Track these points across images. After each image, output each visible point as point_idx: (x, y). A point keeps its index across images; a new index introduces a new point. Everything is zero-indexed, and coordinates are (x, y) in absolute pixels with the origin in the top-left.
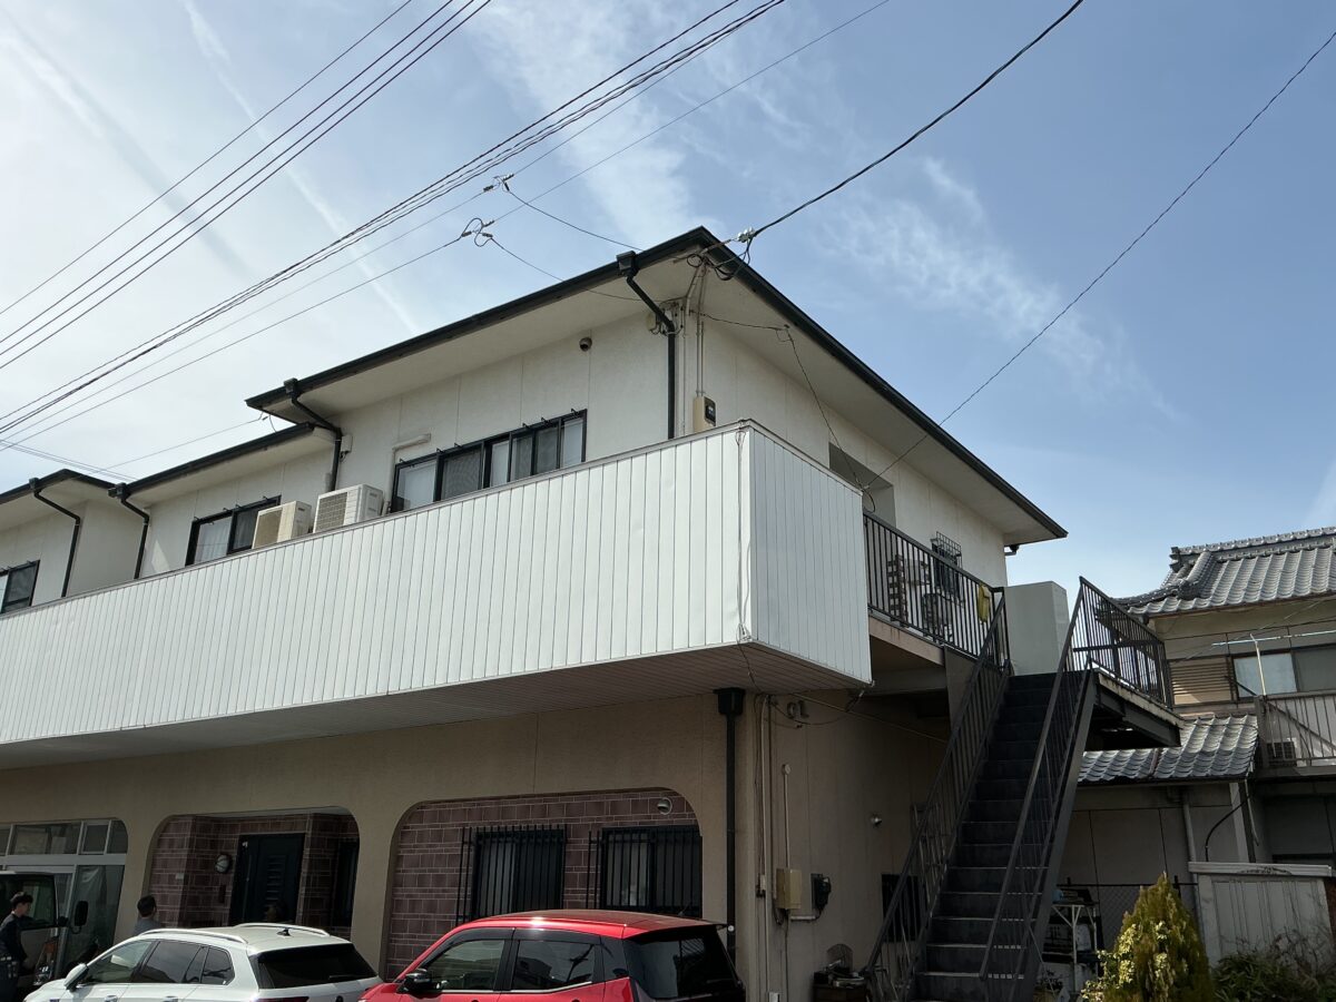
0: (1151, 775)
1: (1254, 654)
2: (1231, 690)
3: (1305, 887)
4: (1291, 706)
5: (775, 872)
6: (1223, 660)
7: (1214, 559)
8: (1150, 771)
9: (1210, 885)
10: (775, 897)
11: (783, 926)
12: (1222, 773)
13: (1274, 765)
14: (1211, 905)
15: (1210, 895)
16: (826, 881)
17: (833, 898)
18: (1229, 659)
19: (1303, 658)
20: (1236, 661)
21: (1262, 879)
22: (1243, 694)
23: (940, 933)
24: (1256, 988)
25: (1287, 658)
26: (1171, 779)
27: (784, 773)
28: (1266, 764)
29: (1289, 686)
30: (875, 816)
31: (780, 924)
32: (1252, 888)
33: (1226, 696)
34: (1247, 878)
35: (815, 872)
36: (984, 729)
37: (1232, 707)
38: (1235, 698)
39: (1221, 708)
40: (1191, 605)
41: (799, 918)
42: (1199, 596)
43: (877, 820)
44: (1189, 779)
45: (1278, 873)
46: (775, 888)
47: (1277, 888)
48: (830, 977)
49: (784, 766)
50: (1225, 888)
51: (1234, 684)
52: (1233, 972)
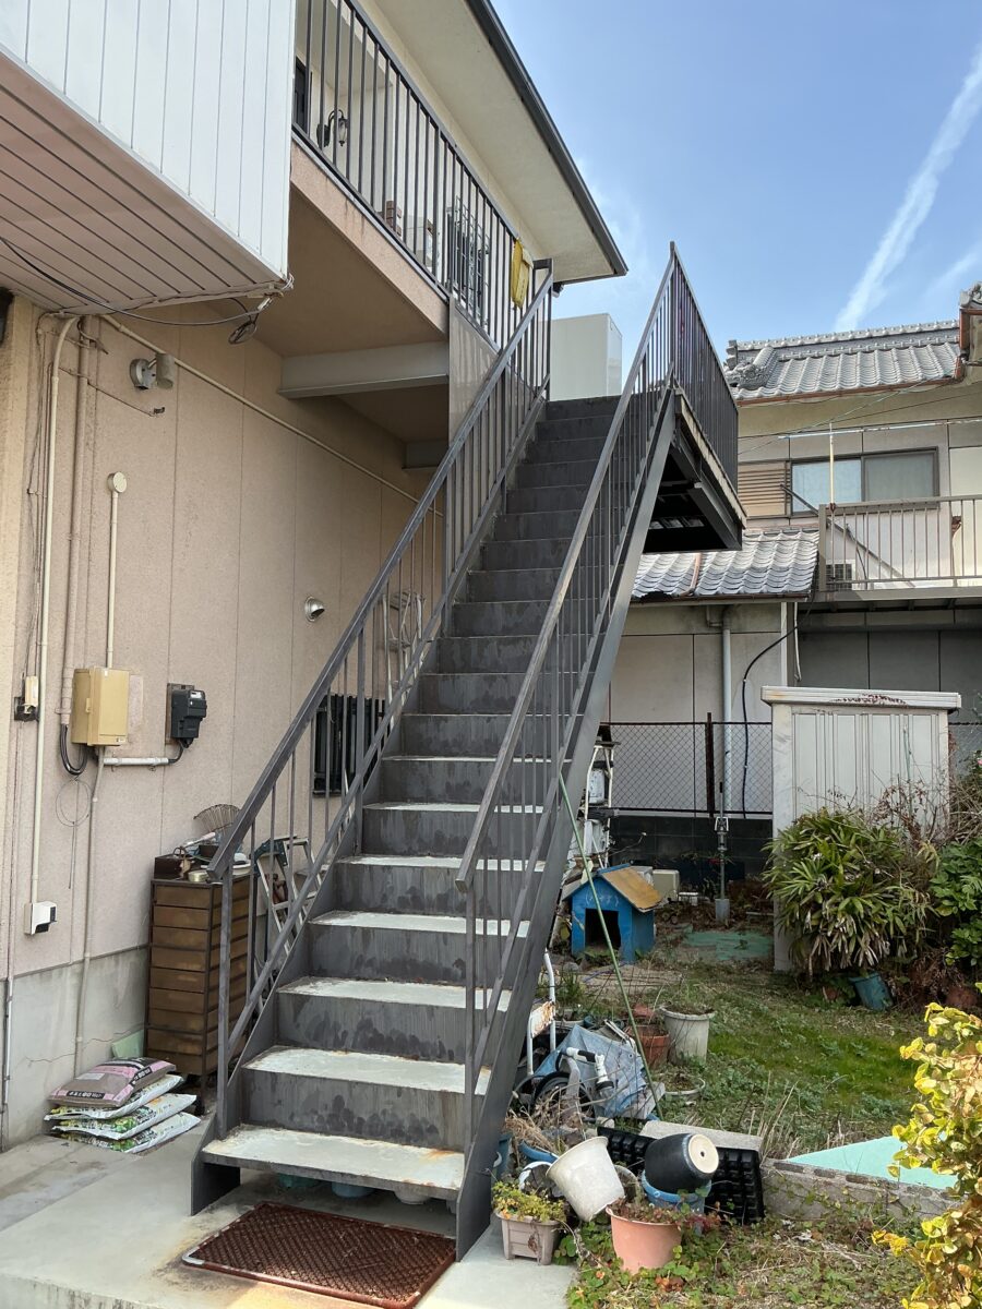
0: (692, 591)
1: (826, 459)
2: (786, 502)
3: (921, 723)
4: (851, 522)
5: (70, 674)
6: (782, 465)
7: (776, 356)
8: (692, 586)
9: (789, 718)
10: (66, 720)
11: (86, 775)
12: (780, 590)
13: (831, 588)
14: (786, 747)
15: (788, 731)
16: (198, 696)
17: (210, 730)
18: (789, 464)
19: (872, 464)
20: (795, 467)
21: (864, 711)
22: (798, 507)
23: (391, 786)
24: (852, 860)
25: (857, 464)
26: (717, 597)
27: (111, 490)
28: (822, 585)
29: (852, 497)
30: (312, 602)
31: (74, 773)
32: (847, 723)
33: (779, 510)
34: (842, 709)
35: (178, 680)
36: (502, 466)
37: (785, 523)
38: (789, 513)
39: (771, 523)
40: (755, 394)
41: (125, 761)
42: (764, 385)
43: (315, 608)
44: (739, 597)
45: (888, 702)
46: (68, 704)
47: (883, 723)
48: (185, 865)
49: (112, 475)
50: (809, 723)
51: (789, 495)
52: (814, 836)
